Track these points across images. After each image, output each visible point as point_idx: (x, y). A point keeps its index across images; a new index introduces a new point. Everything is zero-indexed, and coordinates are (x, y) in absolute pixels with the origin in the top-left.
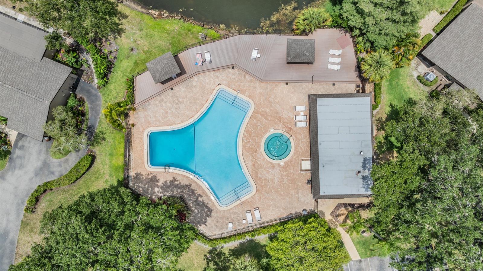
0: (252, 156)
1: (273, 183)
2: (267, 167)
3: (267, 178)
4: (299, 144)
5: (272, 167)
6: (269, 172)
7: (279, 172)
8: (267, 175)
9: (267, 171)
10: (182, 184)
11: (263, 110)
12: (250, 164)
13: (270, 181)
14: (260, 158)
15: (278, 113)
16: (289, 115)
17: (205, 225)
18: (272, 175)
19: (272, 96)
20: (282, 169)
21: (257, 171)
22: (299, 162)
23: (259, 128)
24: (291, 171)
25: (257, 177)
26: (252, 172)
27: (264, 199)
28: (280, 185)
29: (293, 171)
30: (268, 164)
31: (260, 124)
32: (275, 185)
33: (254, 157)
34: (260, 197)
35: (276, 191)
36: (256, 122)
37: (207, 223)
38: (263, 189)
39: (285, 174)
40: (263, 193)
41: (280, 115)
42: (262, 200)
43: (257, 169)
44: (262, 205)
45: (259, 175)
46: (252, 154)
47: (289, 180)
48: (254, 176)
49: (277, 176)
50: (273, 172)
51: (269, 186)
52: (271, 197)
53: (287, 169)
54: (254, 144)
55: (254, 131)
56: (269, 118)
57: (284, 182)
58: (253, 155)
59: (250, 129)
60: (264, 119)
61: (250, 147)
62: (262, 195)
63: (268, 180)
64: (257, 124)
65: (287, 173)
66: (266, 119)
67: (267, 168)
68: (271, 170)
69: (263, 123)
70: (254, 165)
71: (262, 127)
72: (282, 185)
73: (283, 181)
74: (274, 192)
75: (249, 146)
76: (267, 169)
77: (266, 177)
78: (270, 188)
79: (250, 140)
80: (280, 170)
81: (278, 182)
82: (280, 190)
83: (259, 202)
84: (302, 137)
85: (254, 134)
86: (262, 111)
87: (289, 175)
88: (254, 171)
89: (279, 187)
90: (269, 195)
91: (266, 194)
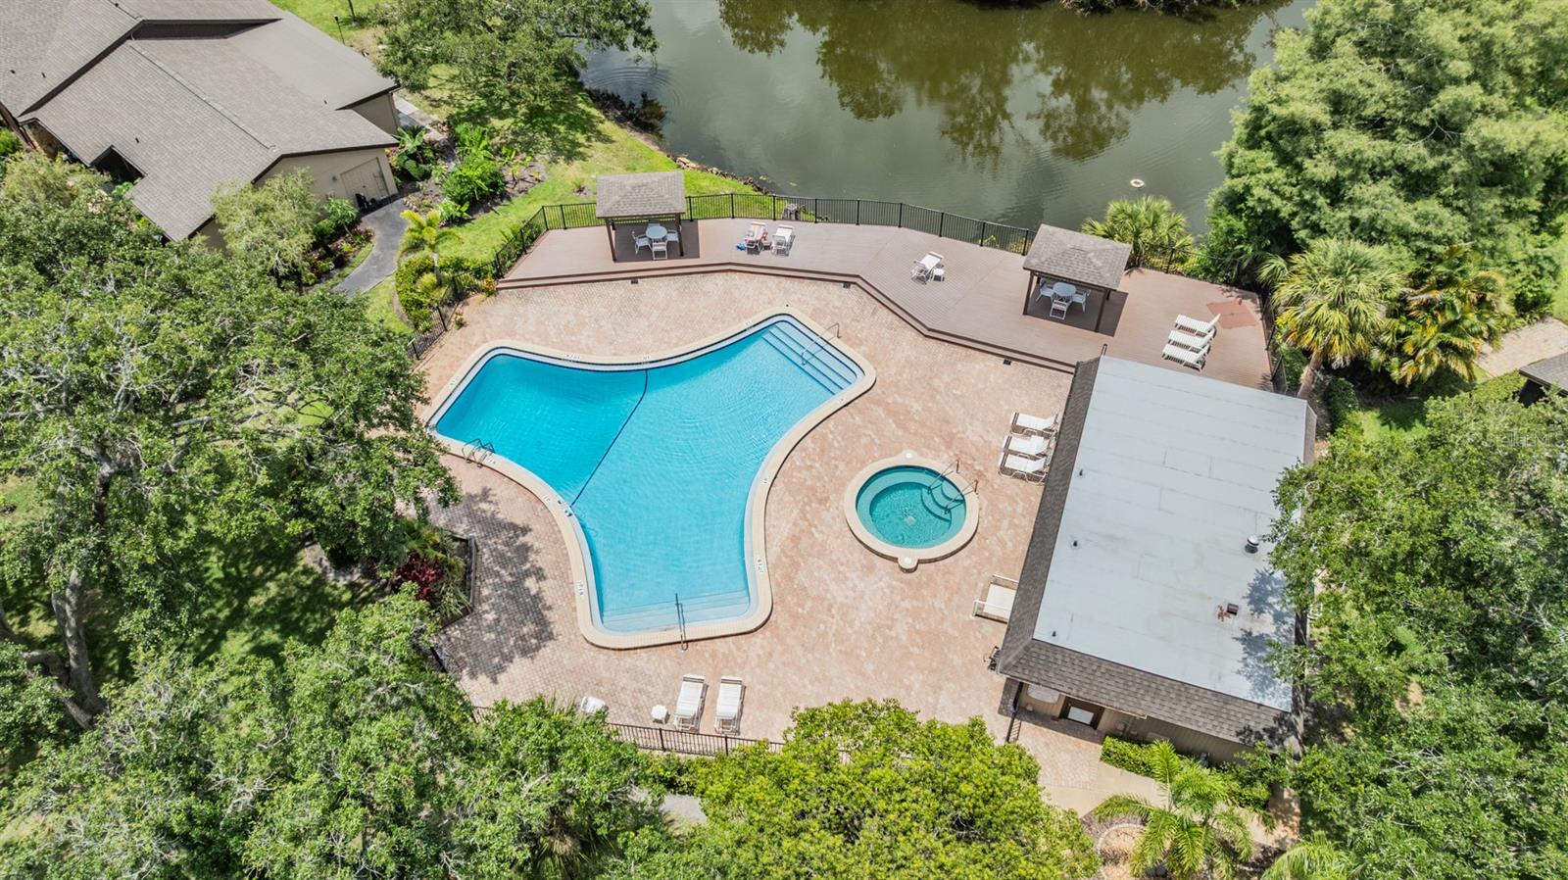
0: (802, 510)
1: (845, 622)
2: (843, 560)
3: (829, 596)
4: (998, 529)
5: (863, 566)
6: (846, 578)
7: (887, 591)
8: (833, 587)
9: (840, 572)
11: (900, 400)
12: (782, 530)
13: (834, 611)
14: (831, 527)
15: (948, 422)
16: (986, 438)
17: (488, 680)
18: (851, 594)
19: (946, 378)
20: (902, 585)
21: (800, 559)
22: (981, 585)
23: (864, 440)
24: (937, 605)
25: (791, 580)
26: (779, 558)
27: (784, 664)
28: (874, 637)
29: (943, 607)
30: (851, 553)
31: (871, 433)
32: (850, 631)
33: (809, 516)
34: (770, 655)
35: (846, 653)
36: (861, 424)
37: (501, 677)
38: (793, 628)
39: (906, 604)
40: (788, 641)
41: (954, 431)
42: (771, 666)
43: (802, 556)
44: (765, 683)
45: (802, 578)
46: (805, 504)
47: (918, 632)
48: (779, 572)
49: (871, 604)
50: (861, 586)
51: (822, 627)
52: (817, 669)
53: (924, 592)
54: (826, 479)
55: (843, 444)
56: (913, 427)
57: (893, 633)
58: (808, 508)
59: (831, 436)
60: (894, 426)
61: (809, 483)
62: (779, 648)
63: (831, 606)
64: (862, 431)
65: (916, 603)
66: (900, 425)
67: (842, 564)
68: (853, 576)
69: (886, 433)
70: (795, 540)
71: (877, 442)
72: (880, 640)
73: (890, 628)
74: (834, 654)
75: (805, 480)
76: (842, 569)
77: (827, 591)
78: (825, 632)
79: (817, 465)
80: (890, 586)
81: (868, 627)
82: (864, 654)
83: (758, 671)
84: (1015, 510)
85: (838, 453)
86: (895, 403)
87: (924, 615)
88: (787, 556)
89: (866, 645)
90: (810, 657)
91: (800, 651)
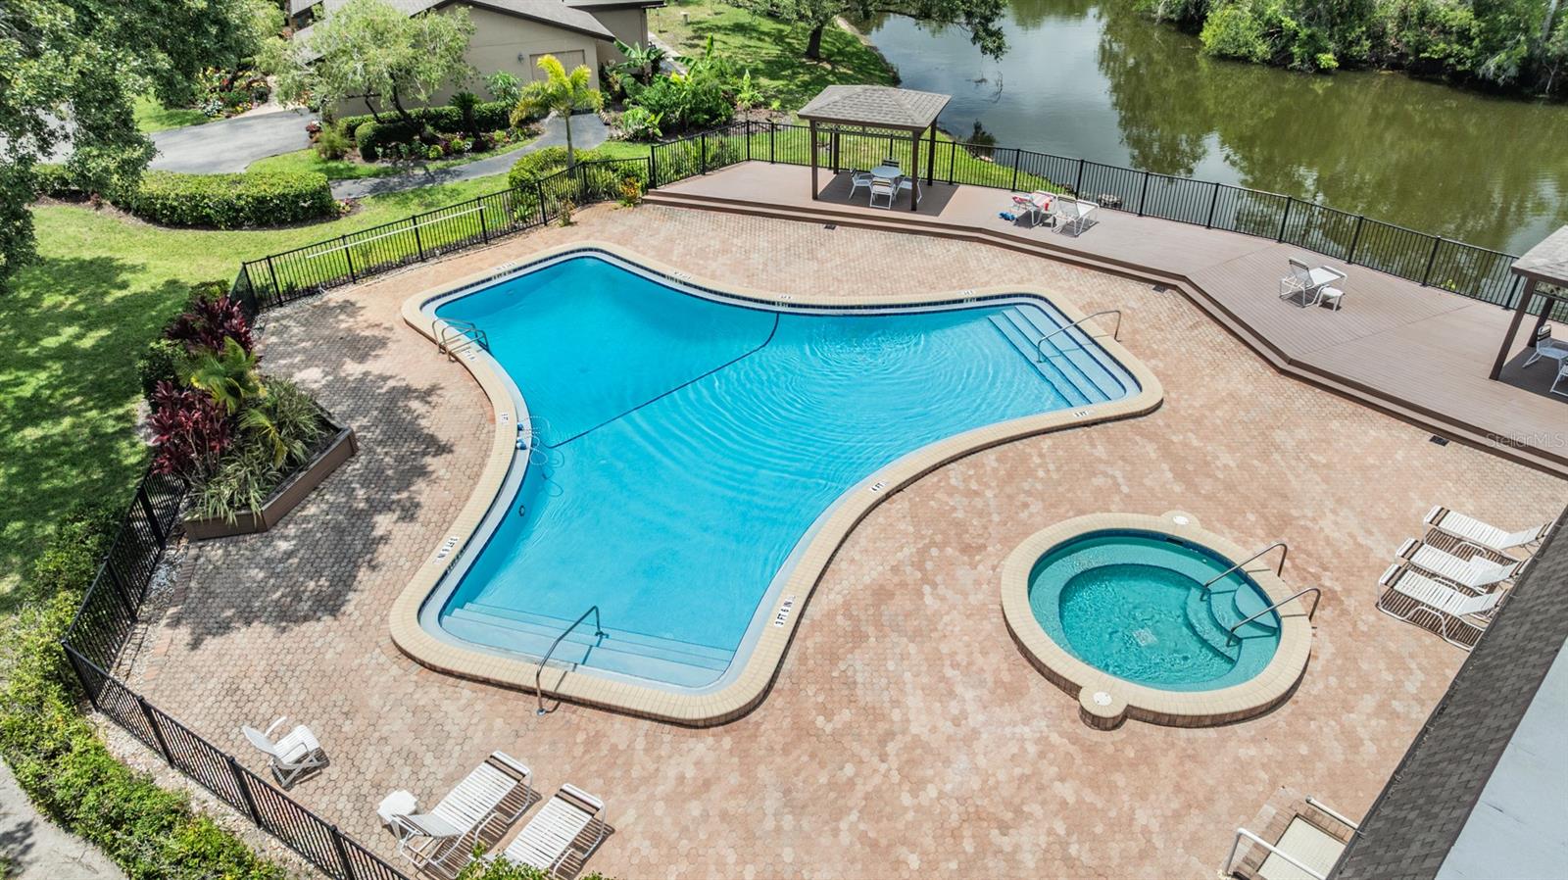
0: (923, 552)
1: (905, 777)
2: (961, 658)
3: (896, 715)
4: (1348, 708)
5: (999, 683)
6: (951, 694)
7: (1032, 749)
8: (914, 701)
9: (943, 679)
10: (423, 422)
11: (1195, 443)
12: (867, 572)
13: (891, 748)
14: (965, 594)
15: (1285, 497)
16: (1360, 540)
17: (188, 639)
18: (947, 727)
19: (1301, 433)
20: (1072, 749)
21: (871, 630)
22: (1269, 810)
23: (1098, 481)
24: (1142, 817)
25: (833, 658)
26: (831, 615)
27: (724, 816)
28: (956, 835)
29: (1155, 825)
30: (984, 653)
31: (1118, 474)
32: (906, 799)
33: (929, 565)
34: (707, 785)
35: (874, 845)
36: (1104, 457)
37: (211, 644)
38: (786, 751)
39: (1067, 791)
40: (763, 773)
41: (1294, 513)
42: (695, 808)
43: (879, 625)
44: (656, 840)
45: (858, 664)
46: (933, 543)
47: (1069, 861)
48: (818, 638)
49: (981, 761)
50: (977, 718)
51: (849, 770)
52: (788, 855)
53: (1120, 779)
54: (996, 518)
55: (1055, 476)
56: (1207, 486)
57: (1006, 843)
58: (934, 552)
59: (1037, 460)
60: (1169, 475)
61: (959, 515)
62: (734, 779)
63: (890, 735)
64: (1102, 467)
65: (1089, 796)
66: (1180, 476)
67: (955, 666)
68: (969, 695)
69: (1147, 482)
70: (881, 594)
71: (1125, 489)
72: (969, 846)
73: (1004, 828)
74: (845, 838)
75: (954, 509)
76: (949, 672)
77: (896, 703)
78: (851, 783)
79: (989, 494)
80: (1041, 740)
81: (954, 806)
82: (914, 861)
83: (659, 808)
84: (1399, 684)
85: (1039, 486)
86: (1186, 445)
87: (1099, 829)
88: (848, 616)
89: (928, 842)
90: (788, 821)
91: (772, 801)
